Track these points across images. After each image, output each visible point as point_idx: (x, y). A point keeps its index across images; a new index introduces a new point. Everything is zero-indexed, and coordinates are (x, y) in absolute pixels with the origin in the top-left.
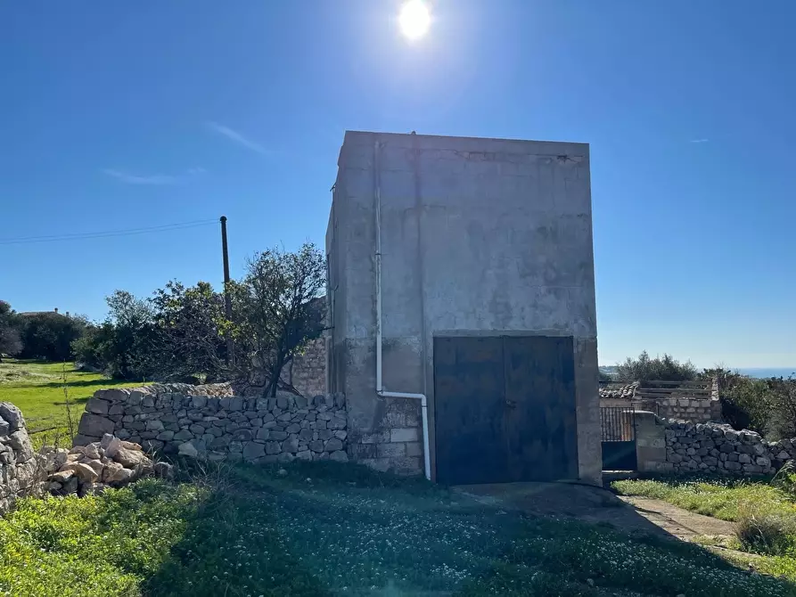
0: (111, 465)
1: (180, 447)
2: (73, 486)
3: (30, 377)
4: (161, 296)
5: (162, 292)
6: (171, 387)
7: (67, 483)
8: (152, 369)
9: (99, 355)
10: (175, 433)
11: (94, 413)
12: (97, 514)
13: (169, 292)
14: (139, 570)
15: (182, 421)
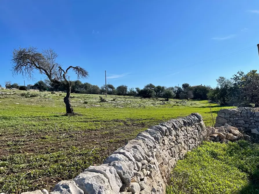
0: (229, 134)
1: (252, 130)
2: (218, 139)
3: (196, 105)
4: (236, 77)
5: (236, 76)
6: (245, 108)
7: (216, 138)
8: (234, 102)
9: (215, 98)
10: (249, 125)
11: (220, 117)
12: (228, 149)
13: (238, 75)
14: (246, 171)
15: (252, 121)
